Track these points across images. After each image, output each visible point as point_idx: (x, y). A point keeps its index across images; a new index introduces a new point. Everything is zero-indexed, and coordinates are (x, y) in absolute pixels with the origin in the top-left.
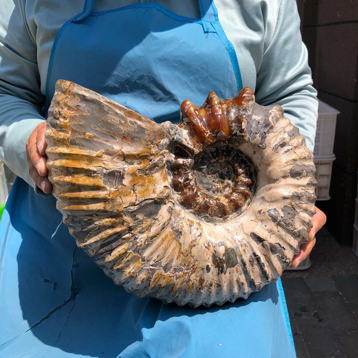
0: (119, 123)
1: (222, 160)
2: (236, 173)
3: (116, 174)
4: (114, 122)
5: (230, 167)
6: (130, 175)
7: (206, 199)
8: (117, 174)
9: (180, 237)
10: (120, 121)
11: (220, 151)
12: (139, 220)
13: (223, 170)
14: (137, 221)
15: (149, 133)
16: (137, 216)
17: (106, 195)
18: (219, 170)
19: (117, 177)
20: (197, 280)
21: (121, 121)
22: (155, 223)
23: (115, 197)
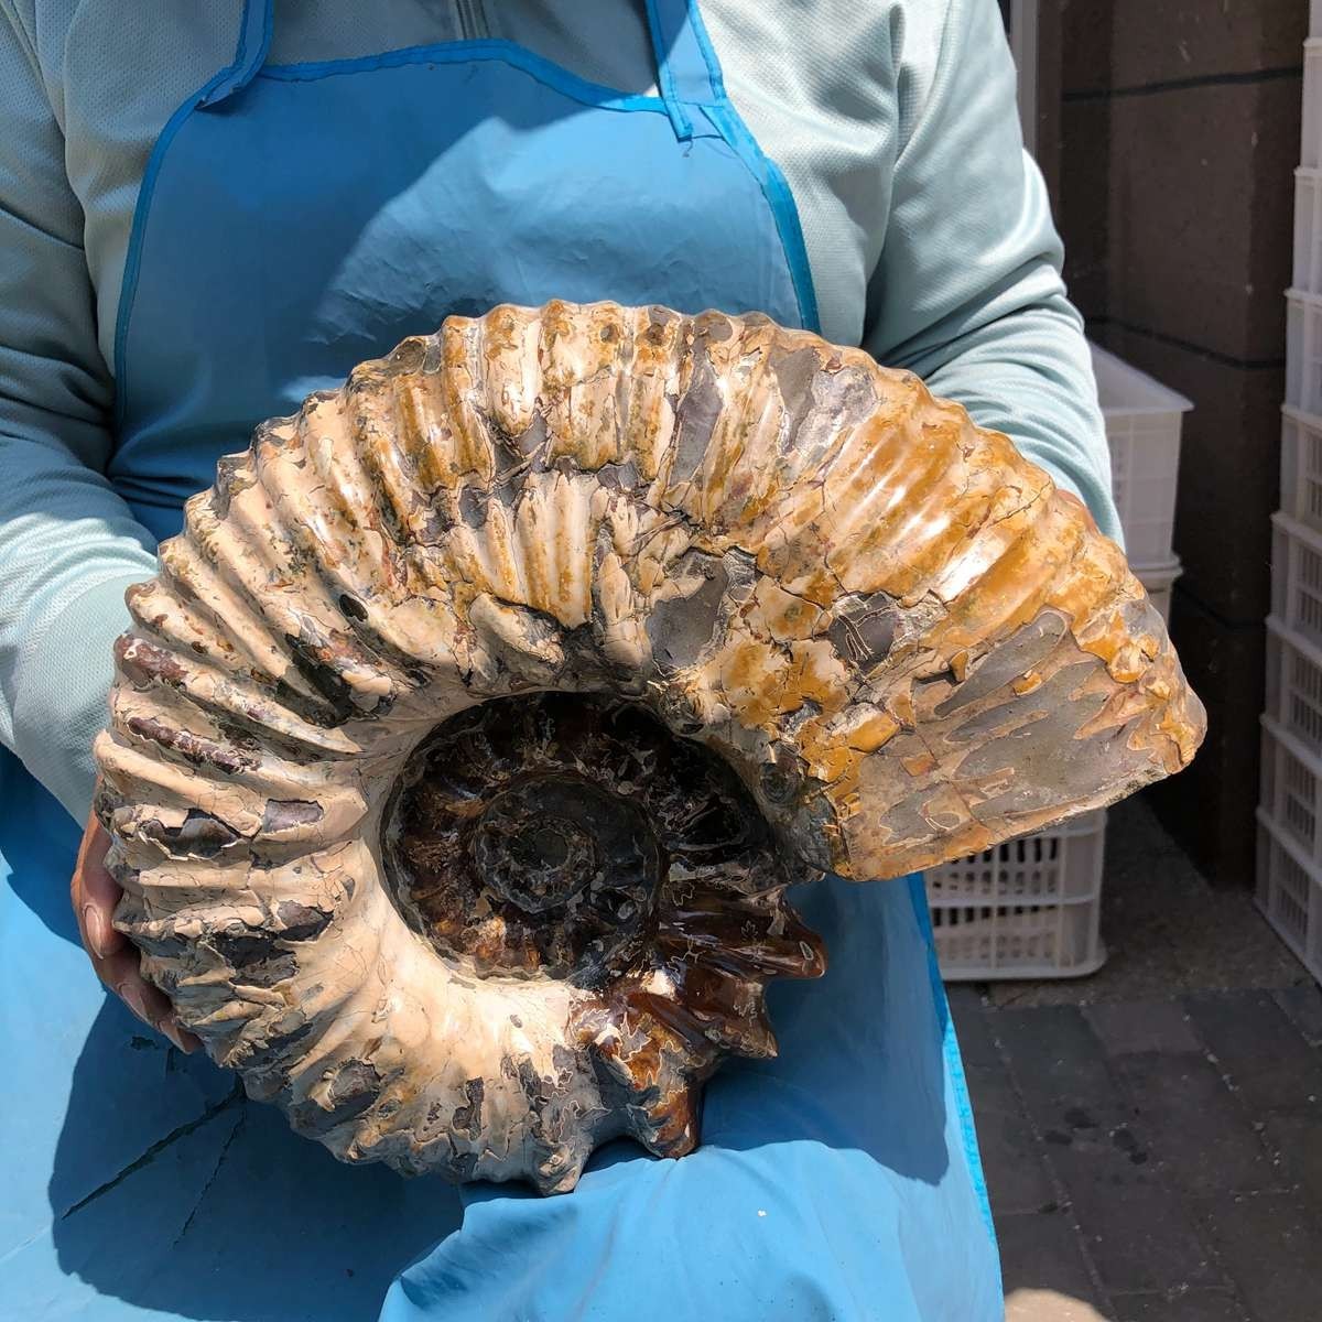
0: (983, 790)
1: (578, 906)
2: (504, 907)
3: (869, 650)
4: (997, 779)
5: (535, 908)
6: (829, 682)
7: (523, 768)
8: (866, 652)
9: (524, 624)
10: (982, 798)
11: (608, 927)
12: (685, 571)
13: (546, 880)
14: (689, 567)
15: (881, 837)
16: (704, 579)
17: (846, 570)
18: (558, 868)
19: (860, 643)
20: (351, 544)
21: (981, 801)
22: (633, 604)
23: (816, 585)
